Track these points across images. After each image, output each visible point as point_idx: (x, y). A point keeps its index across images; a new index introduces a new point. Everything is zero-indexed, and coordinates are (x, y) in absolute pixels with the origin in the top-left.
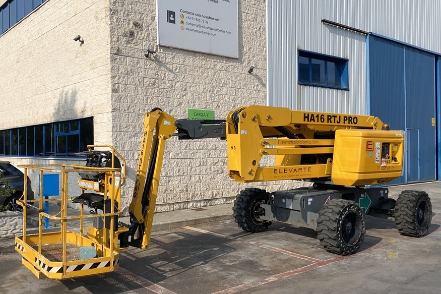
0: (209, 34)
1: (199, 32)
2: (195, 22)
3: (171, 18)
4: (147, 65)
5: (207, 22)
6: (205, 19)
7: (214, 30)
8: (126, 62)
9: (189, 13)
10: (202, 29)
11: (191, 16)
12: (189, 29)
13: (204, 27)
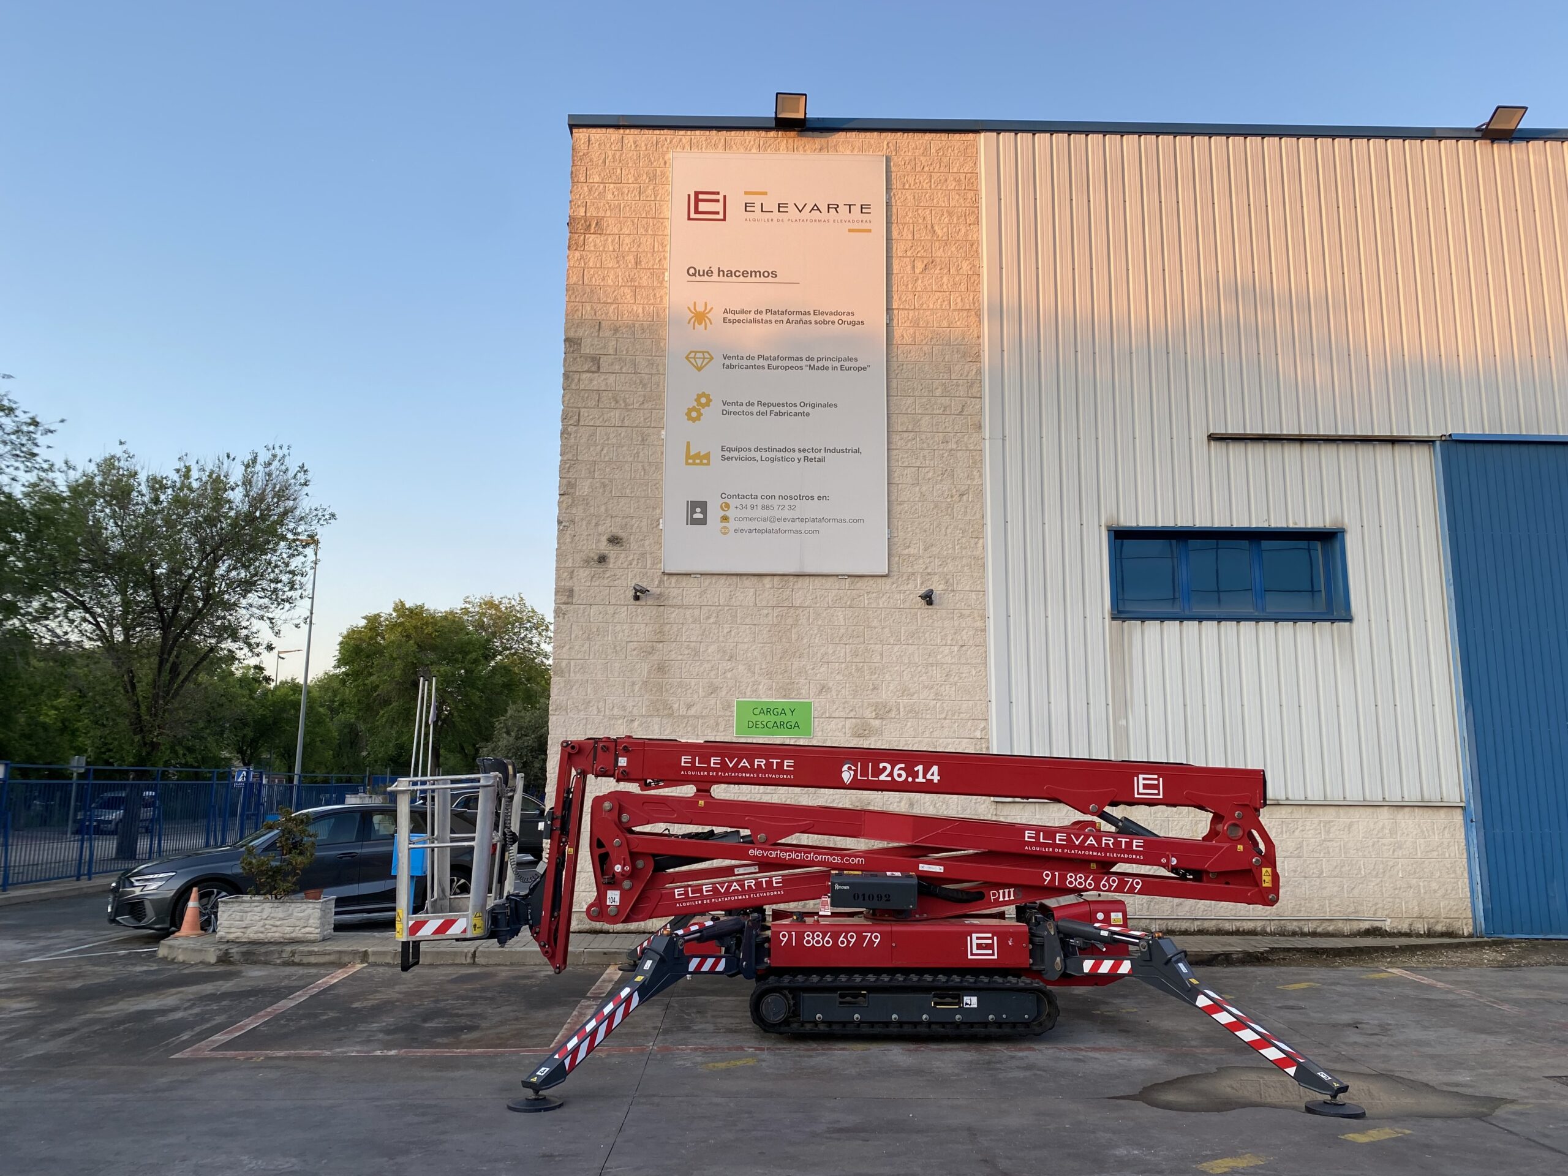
0: (797, 532)
1: (770, 532)
2: (759, 513)
3: (696, 516)
4: (637, 615)
5: (792, 508)
6: (787, 502)
7: (814, 520)
8: (589, 615)
9: (743, 497)
10: (776, 526)
11: (750, 502)
12: (741, 531)
13: (784, 520)
